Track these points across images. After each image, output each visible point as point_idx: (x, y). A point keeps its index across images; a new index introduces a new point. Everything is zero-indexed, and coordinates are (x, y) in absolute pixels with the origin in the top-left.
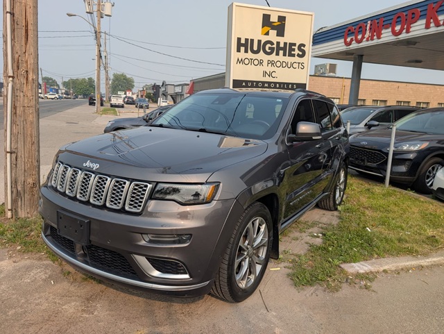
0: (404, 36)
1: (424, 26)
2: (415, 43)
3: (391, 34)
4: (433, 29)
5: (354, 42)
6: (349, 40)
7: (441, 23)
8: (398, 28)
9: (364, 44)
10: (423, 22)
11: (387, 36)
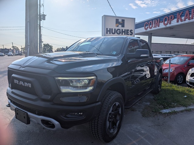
0: (168, 25)
1: (176, 22)
2: (173, 28)
3: (163, 25)
4: (180, 23)
5: (148, 28)
6: (146, 27)
7: (183, 20)
8: (166, 22)
9: (153, 29)
10: (176, 20)
11: (162, 26)
